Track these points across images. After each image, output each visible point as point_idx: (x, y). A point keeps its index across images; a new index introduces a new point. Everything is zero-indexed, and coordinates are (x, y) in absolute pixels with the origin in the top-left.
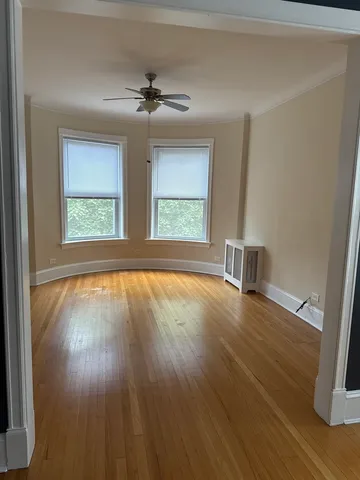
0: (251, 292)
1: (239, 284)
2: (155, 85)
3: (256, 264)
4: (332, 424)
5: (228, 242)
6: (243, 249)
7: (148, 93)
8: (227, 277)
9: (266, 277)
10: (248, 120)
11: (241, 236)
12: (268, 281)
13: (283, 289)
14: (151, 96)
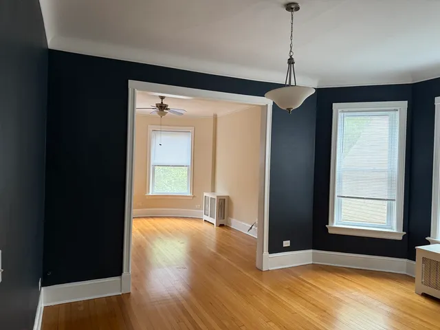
0: (221, 226)
1: (214, 221)
2: (165, 102)
3: (224, 207)
4: (264, 270)
5: (205, 194)
6: (216, 198)
7: (161, 107)
8: (205, 218)
9: (230, 215)
10: (215, 118)
11: (213, 191)
12: (232, 217)
13: (241, 221)
14: (162, 107)
